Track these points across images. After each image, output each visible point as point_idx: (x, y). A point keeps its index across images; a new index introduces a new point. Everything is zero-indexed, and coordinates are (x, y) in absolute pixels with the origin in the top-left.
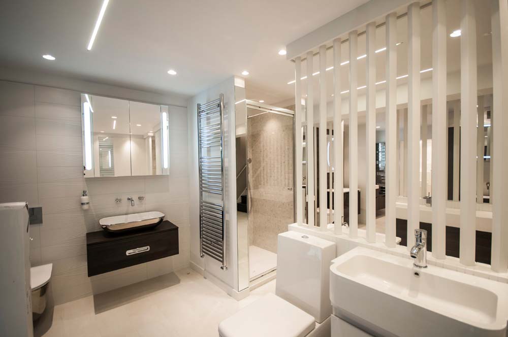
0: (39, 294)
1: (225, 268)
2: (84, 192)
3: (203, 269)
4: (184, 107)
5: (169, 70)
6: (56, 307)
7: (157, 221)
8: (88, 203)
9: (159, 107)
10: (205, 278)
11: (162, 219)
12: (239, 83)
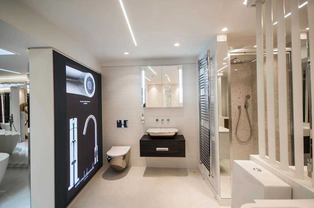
0: (122, 159)
1: (211, 176)
2: (143, 114)
3: (203, 173)
4: (194, 64)
5: (175, 44)
6: (131, 167)
7: (174, 134)
8: (144, 120)
9: (177, 66)
10: (204, 179)
11: (176, 133)
12: (222, 39)
